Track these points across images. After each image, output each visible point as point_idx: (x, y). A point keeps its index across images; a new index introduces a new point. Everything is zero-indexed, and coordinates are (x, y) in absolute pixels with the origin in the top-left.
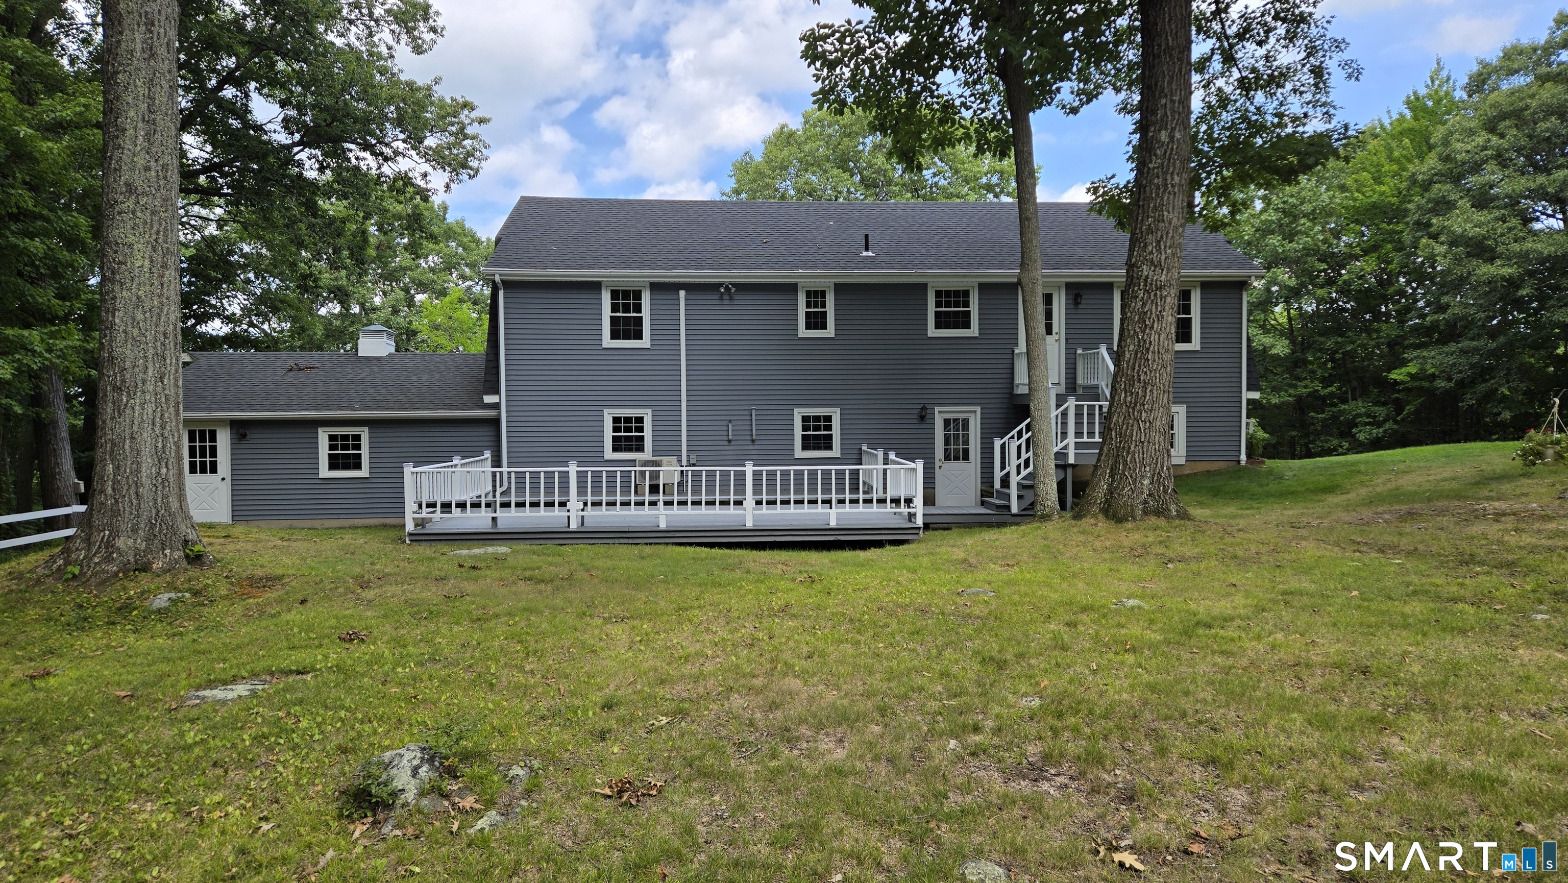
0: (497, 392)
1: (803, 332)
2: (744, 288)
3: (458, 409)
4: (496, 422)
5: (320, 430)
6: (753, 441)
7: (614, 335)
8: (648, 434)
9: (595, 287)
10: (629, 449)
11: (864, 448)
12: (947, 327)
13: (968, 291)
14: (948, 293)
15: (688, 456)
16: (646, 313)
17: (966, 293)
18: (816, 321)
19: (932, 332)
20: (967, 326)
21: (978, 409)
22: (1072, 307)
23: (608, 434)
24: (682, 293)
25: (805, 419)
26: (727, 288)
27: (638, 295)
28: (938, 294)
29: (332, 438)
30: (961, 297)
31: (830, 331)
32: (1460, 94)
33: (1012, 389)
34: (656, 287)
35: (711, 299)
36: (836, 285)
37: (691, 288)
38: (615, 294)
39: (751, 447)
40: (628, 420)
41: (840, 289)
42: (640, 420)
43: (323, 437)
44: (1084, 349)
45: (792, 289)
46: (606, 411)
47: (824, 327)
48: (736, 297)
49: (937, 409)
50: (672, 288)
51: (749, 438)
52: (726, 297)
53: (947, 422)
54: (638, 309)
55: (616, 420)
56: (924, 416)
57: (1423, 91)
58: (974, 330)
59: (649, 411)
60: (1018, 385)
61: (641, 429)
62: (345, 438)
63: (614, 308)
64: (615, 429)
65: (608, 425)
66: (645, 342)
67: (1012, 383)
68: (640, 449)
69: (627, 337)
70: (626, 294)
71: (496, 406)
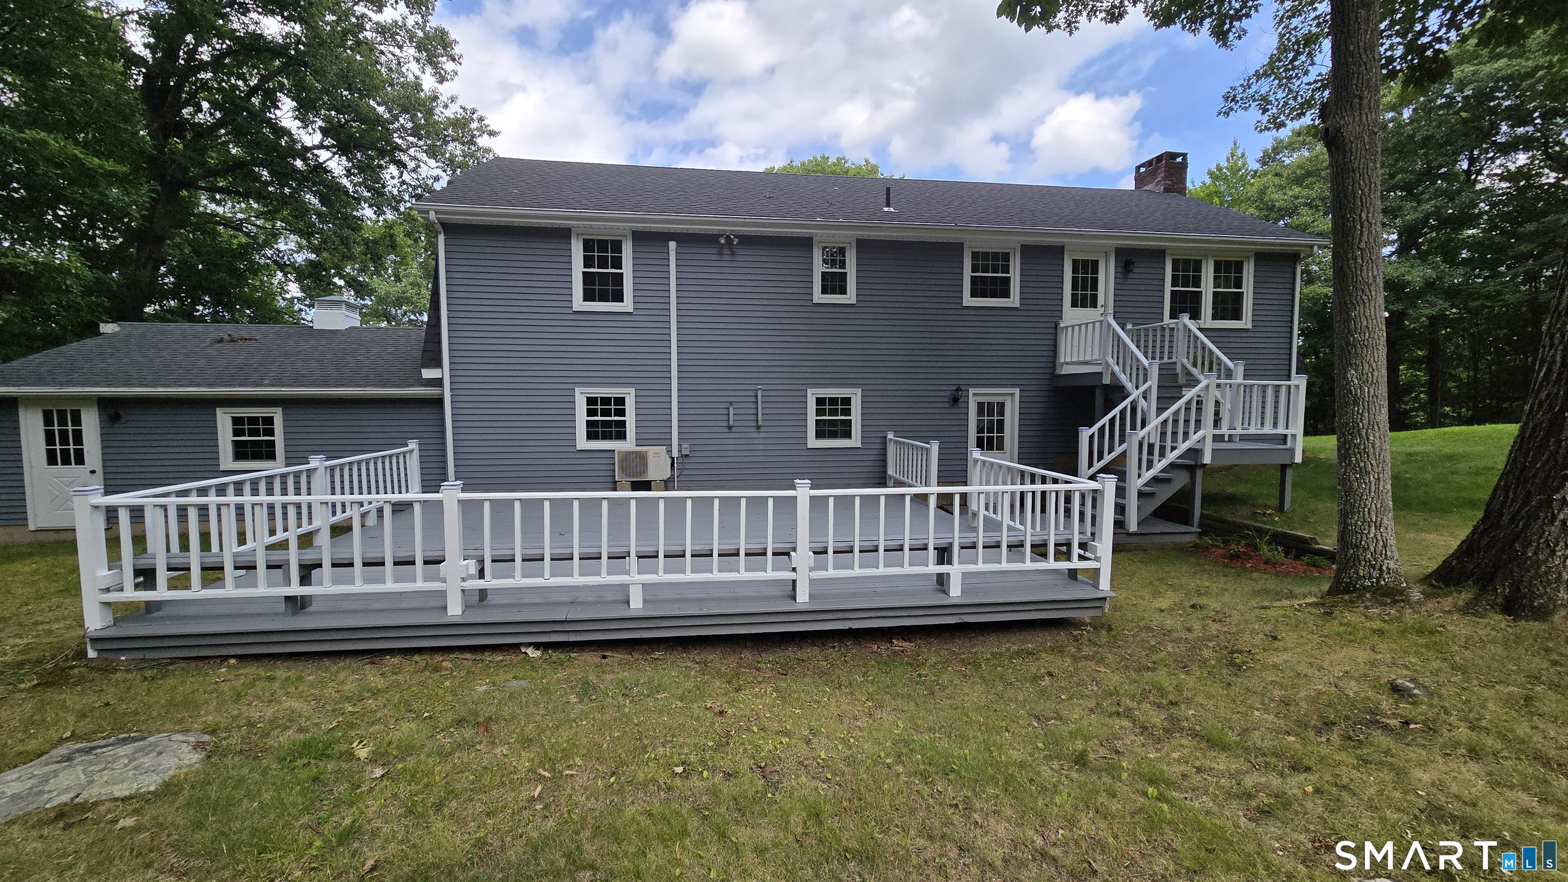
0: (438, 364)
1: (819, 297)
2: (750, 241)
3: (393, 386)
4: (439, 402)
5: (219, 411)
6: (758, 427)
7: (588, 296)
8: (630, 418)
9: (563, 235)
10: (606, 436)
11: (890, 436)
12: (984, 295)
13: (1008, 254)
14: (985, 255)
15: (680, 445)
16: (627, 270)
17: (1006, 257)
18: (835, 284)
19: (968, 300)
20: (1006, 294)
21: (1017, 391)
22: (1120, 275)
23: (581, 418)
24: (672, 245)
25: (820, 401)
26: (728, 238)
27: (617, 246)
28: (975, 255)
29: (236, 421)
30: (1001, 260)
31: (851, 297)
32: (1254, 165)
33: (1054, 368)
34: (640, 237)
35: (708, 253)
36: (858, 241)
37: (683, 239)
38: (588, 245)
39: (755, 435)
40: (606, 401)
41: (863, 245)
42: (621, 401)
43: (224, 420)
44: (1134, 325)
45: (806, 244)
46: (577, 391)
47: (843, 291)
48: (738, 252)
49: (972, 391)
50: (662, 238)
51: (753, 424)
52: (726, 251)
53: (980, 405)
54: (618, 264)
55: (591, 401)
56: (957, 399)
57: (1224, 164)
58: (1014, 300)
59: (632, 391)
60: (1062, 364)
61: (622, 413)
62: (253, 420)
63: (588, 262)
64: (591, 413)
65: (581, 407)
66: (627, 305)
67: (1054, 363)
68: (621, 436)
69: (604, 298)
70: (603, 245)
71: (438, 382)
